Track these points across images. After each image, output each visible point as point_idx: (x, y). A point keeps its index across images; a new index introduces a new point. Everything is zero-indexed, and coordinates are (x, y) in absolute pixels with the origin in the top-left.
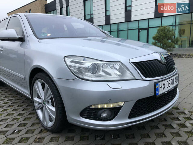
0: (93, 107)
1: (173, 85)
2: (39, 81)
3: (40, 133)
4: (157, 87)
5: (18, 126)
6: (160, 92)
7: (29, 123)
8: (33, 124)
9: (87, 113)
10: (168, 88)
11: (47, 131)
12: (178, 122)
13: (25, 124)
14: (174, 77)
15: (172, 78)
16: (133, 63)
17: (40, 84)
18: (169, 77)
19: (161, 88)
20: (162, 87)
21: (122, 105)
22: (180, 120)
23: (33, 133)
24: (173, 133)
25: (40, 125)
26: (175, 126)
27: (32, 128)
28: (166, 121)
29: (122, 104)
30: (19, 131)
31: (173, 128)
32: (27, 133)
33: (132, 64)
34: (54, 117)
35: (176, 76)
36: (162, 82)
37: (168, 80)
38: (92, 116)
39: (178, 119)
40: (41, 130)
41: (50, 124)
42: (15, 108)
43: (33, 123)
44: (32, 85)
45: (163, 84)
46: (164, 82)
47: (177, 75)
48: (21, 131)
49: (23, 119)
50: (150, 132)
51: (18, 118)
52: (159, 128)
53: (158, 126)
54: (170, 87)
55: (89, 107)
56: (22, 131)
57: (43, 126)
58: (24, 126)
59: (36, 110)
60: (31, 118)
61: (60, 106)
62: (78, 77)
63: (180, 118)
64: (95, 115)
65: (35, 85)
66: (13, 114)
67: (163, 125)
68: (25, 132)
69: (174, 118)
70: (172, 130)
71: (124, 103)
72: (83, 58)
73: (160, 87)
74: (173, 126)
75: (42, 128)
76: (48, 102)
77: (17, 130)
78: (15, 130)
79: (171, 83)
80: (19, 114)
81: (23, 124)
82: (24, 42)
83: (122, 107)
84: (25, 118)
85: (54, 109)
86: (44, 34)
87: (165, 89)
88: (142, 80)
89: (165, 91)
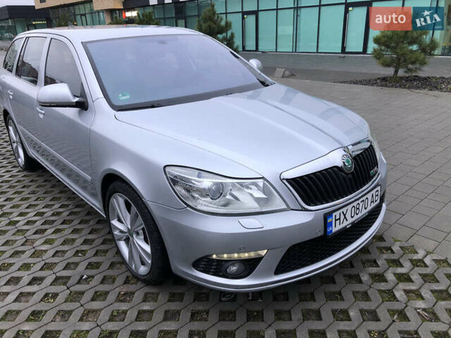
0: (214, 256)
1: (365, 208)
2: (121, 196)
3: (125, 283)
4: (329, 221)
5: (87, 268)
6: (336, 228)
7: (105, 260)
8: (112, 265)
9: (205, 265)
10: (352, 217)
11: (137, 281)
12: (374, 270)
13: (97, 263)
14: (369, 196)
15: (364, 198)
16: (287, 180)
17: (121, 201)
18: (357, 197)
19: (338, 222)
20: (339, 219)
21: (263, 255)
22: (377, 266)
23: (114, 282)
24: (358, 292)
25: (124, 266)
26: (365, 278)
27: (110, 273)
28: (352, 266)
29: (263, 252)
30: (89, 277)
31: (360, 282)
32: (102, 282)
33: (284, 181)
34: (150, 262)
35: (374, 192)
36: (341, 211)
37: (355, 204)
38: (212, 270)
39: (375, 263)
40: (128, 277)
41: (143, 270)
42: (76, 227)
43: (112, 263)
44: (107, 199)
45: (342, 214)
46: (344, 210)
47: (379, 188)
48: (93, 277)
49: (94, 253)
50: (316, 289)
51: (84, 251)
52: (335, 283)
53: (335, 277)
54: (357, 214)
55: (208, 256)
56: (95, 278)
57: (129, 269)
58: (98, 268)
59: (117, 242)
60: (107, 251)
61: (158, 248)
62: (188, 206)
63: (379, 262)
64: (217, 268)
65: (113, 200)
66: (74, 240)
67: (345, 276)
68: (100, 280)
69: (368, 261)
70: (358, 287)
71: (266, 251)
72: (197, 172)
73: (336, 220)
74: (362, 278)
75: (129, 274)
76: (138, 234)
77: (85, 276)
78: (83, 276)
79: (360, 208)
80: (86, 242)
81: (95, 263)
82: (86, 110)
83: (263, 257)
84: (97, 251)
85: (148, 248)
86: (125, 95)
87: (347, 220)
88: (302, 210)
89: (346, 224)
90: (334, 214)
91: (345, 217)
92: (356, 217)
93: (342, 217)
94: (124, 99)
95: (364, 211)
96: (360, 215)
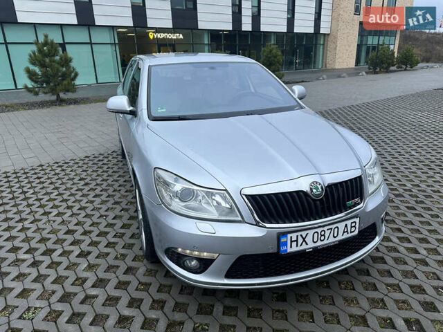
0: (180, 250)
1: (335, 237)
4: (283, 240)
6: (292, 249)
10: (315, 242)
14: (341, 226)
15: (333, 226)
16: (246, 195)
19: (294, 243)
20: (297, 241)
21: (215, 258)
29: (215, 256)
33: (244, 197)
35: (349, 223)
37: (319, 230)
45: (300, 237)
46: (304, 234)
54: (322, 241)
62: (163, 203)
71: (218, 254)
73: (292, 242)
79: (327, 235)
82: (136, 117)
83: (215, 260)
86: (163, 109)
87: (307, 244)
88: (256, 225)
89: (304, 247)
90: (289, 236)
91: (304, 240)
92: (319, 243)
93: (300, 240)
94: (160, 111)
95: (332, 240)
96: (325, 242)
